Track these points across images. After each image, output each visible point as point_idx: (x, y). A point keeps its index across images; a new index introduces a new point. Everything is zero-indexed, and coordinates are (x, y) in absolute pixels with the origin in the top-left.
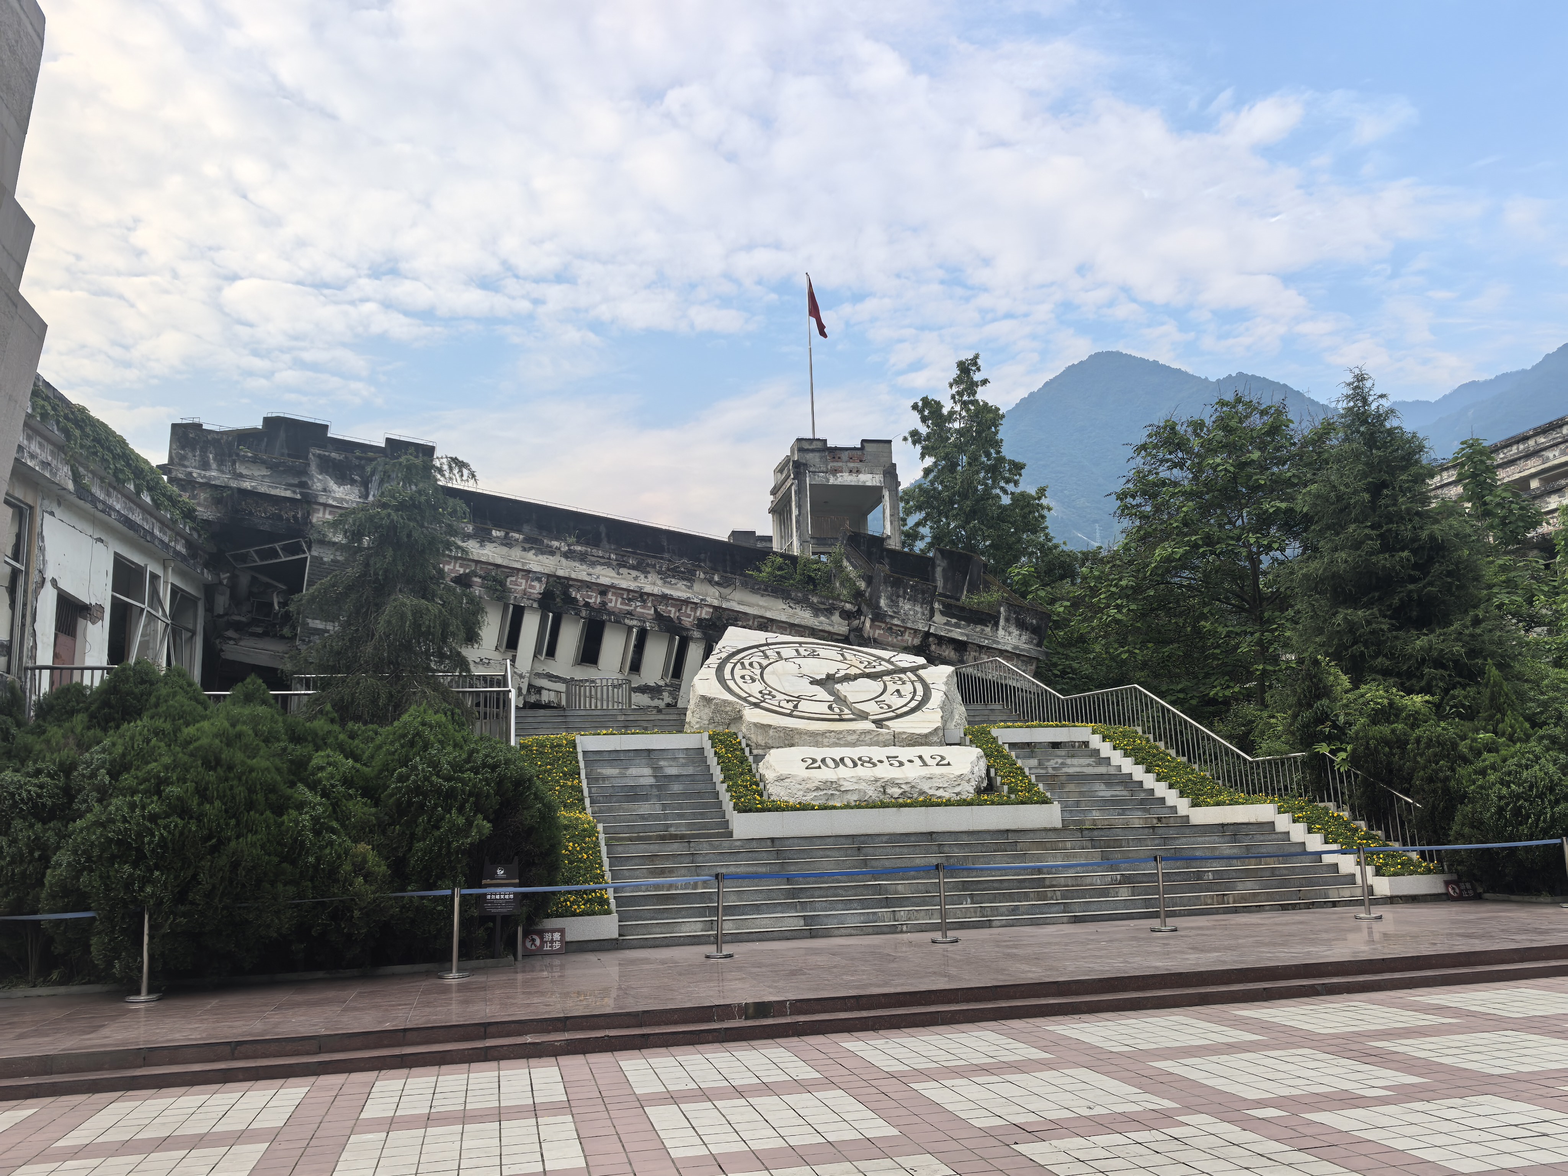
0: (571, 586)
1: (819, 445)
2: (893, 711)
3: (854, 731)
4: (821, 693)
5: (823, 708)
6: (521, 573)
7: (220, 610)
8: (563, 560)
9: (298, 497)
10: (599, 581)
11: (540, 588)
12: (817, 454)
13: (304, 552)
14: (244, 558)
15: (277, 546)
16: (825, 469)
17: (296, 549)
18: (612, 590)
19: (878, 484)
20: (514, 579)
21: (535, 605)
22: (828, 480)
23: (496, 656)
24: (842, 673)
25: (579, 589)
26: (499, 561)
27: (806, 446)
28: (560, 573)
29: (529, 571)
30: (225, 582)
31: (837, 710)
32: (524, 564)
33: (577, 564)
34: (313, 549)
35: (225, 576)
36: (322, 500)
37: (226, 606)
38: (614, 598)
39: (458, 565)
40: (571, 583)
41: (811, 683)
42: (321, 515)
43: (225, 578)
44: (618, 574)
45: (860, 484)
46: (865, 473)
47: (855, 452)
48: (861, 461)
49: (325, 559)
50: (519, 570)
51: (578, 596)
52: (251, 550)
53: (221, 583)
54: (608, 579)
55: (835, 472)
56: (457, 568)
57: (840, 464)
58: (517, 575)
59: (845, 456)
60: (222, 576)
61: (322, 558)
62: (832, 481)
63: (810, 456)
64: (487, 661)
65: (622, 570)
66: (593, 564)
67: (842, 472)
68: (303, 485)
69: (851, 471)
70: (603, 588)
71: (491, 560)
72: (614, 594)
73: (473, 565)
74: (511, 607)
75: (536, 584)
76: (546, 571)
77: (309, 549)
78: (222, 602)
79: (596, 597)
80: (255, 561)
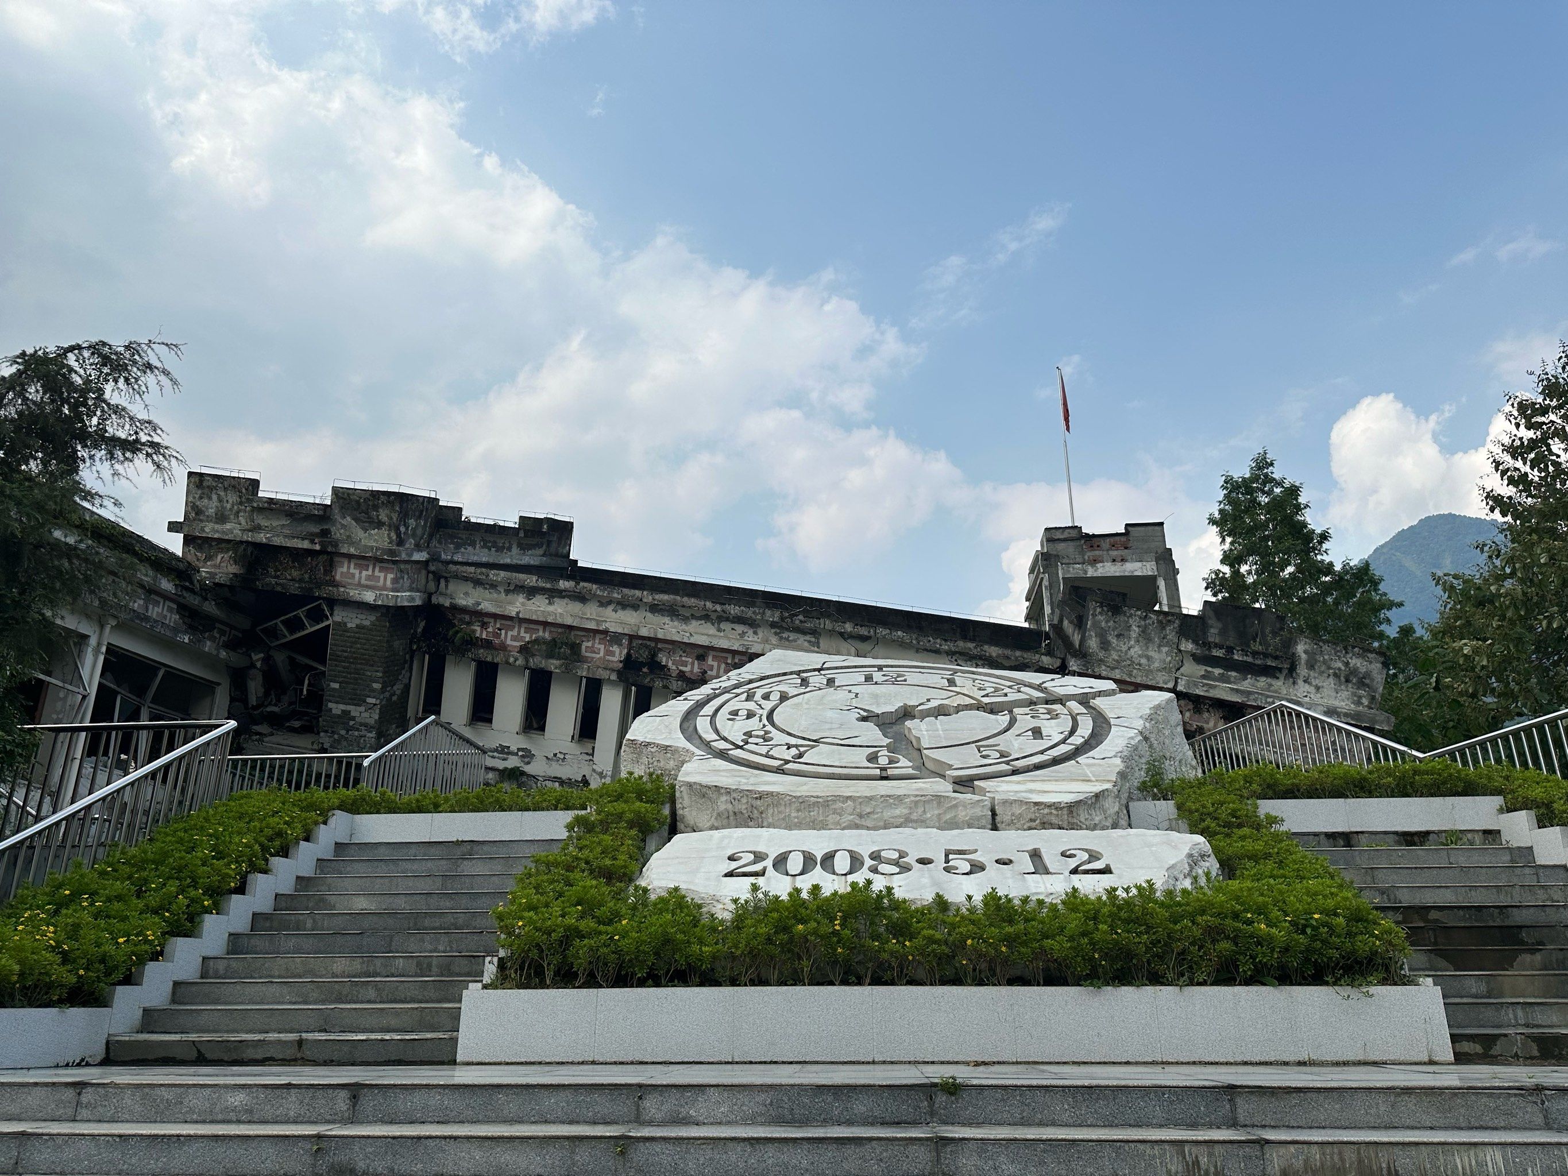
0: (660, 650)
1: (1074, 533)
2: (1007, 763)
3: (900, 799)
4: (872, 734)
5: (859, 757)
6: (598, 636)
7: (253, 701)
8: (649, 614)
9: (318, 547)
10: (692, 640)
11: (621, 653)
12: (1070, 543)
13: (328, 619)
14: (273, 633)
15: (301, 613)
16: (1081, 560)
17: (317, 615)
18: (712, 653)
19: (1150, 573)
20: (590, 644)
21: (614, 677)
22: (1086, 572)
23: (573, 749)
24: (934, 704)
25: (670, 653)
26: (569, 621)
27: (1059, 535)
28: (644, 632)
29: (605, 632)
30: (259, 664)
31: (883, 761)
32: (598, 622)
33: (667, 620)
34: (336, 612)
35: (257, 657)
36: (344, 549)
37: (260, 694)
38: (715, 664)
39: (522, 630)
40: (660, 646)
41: (864, 719)
42: (345, 569)
43: (258, 660)
44: (719, 630)
45: (1127, 574)
46: (1132, 561)
47: (1117, 538)
48: (1126, 548)
49: (349, 625)
50: (596, 632)
51: (670, 664)
52: (278, 621)
53: (253, 666)
54: (704, 638)
55: (1094, 562)
56: (522, 634)
57: (1101, 553)
58: (594, 639)
59: (1105, 544)
60: (255, 657)
61: (345, 624)
62: (1091, 572)
63: (1061, 546)
64: (562, 756)
65: (723, 626)
66: (686, 620)
67: (1102, 562)
68: (325, 533)
69: (1114, 561)
70: (701, 651)
71: (559, 621)
72: (715, 658)
73: (541, 628)
74: (584, 681)
75: (615, 648)
76: (626, 631)
77: (331, 615)
78: (255, 688)
79: (693, 664)
80: (285, 636)
